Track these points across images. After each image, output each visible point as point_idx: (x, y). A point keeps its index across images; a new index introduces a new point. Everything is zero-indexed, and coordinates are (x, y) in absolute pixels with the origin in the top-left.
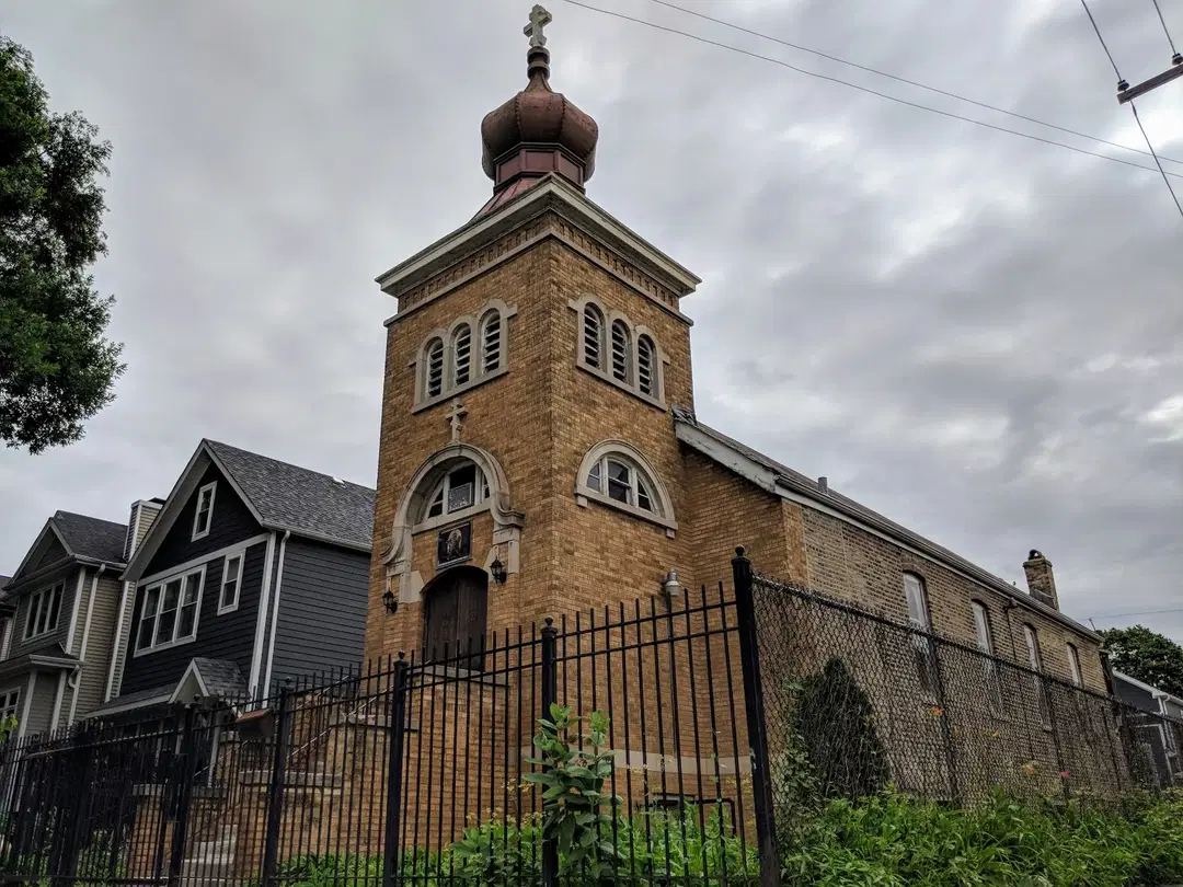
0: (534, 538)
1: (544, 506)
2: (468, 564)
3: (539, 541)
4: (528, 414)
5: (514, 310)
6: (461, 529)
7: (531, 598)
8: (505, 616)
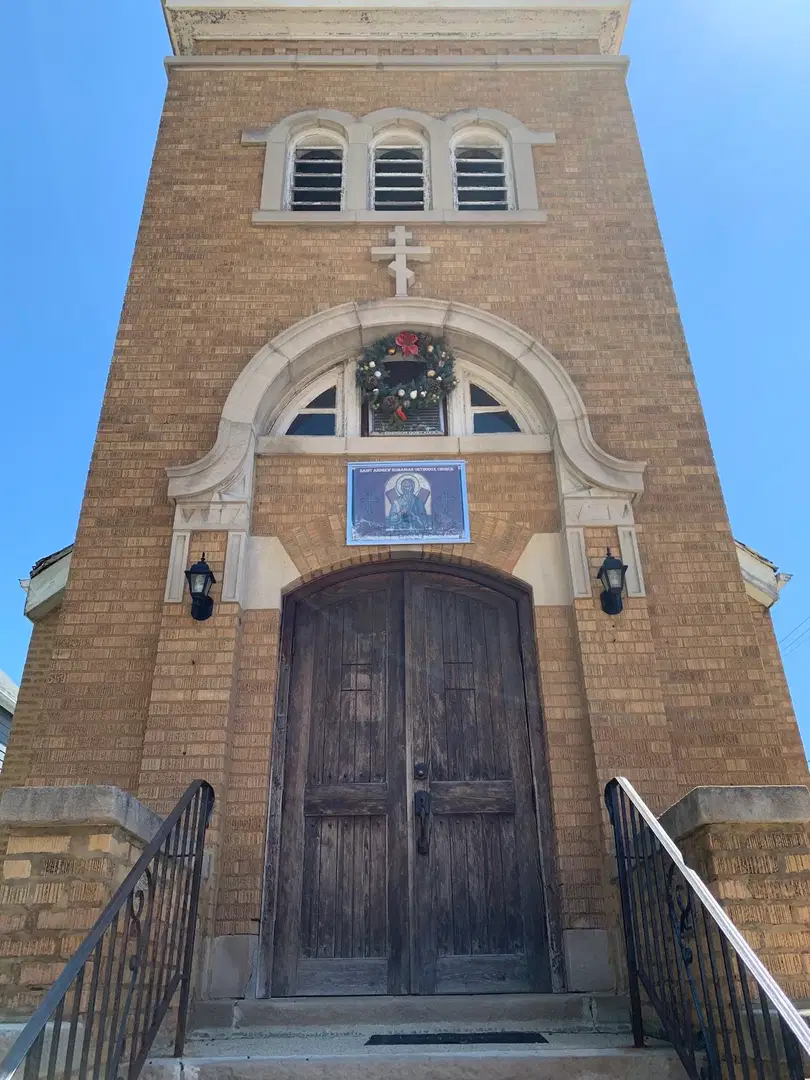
0: (678, 537)
1: (690, 478)
2: (457, 553)
3: (689, 547)
4: (612, 304)
5: (550, 138)
6: (427, 475)
7: (692, 665)
8: (635, 694)
